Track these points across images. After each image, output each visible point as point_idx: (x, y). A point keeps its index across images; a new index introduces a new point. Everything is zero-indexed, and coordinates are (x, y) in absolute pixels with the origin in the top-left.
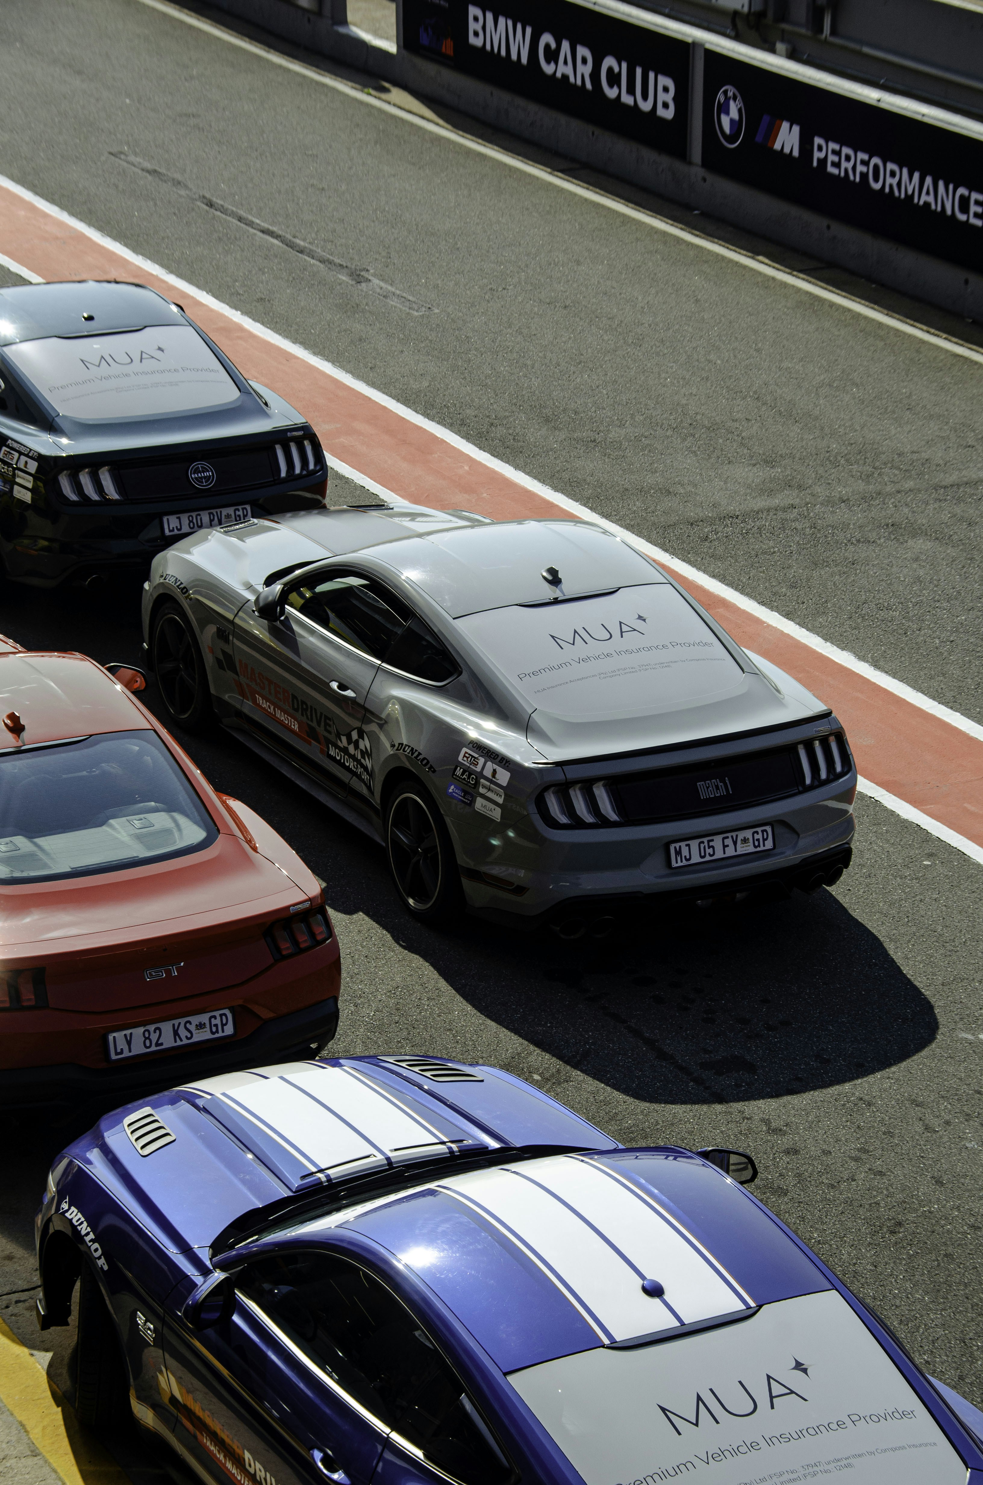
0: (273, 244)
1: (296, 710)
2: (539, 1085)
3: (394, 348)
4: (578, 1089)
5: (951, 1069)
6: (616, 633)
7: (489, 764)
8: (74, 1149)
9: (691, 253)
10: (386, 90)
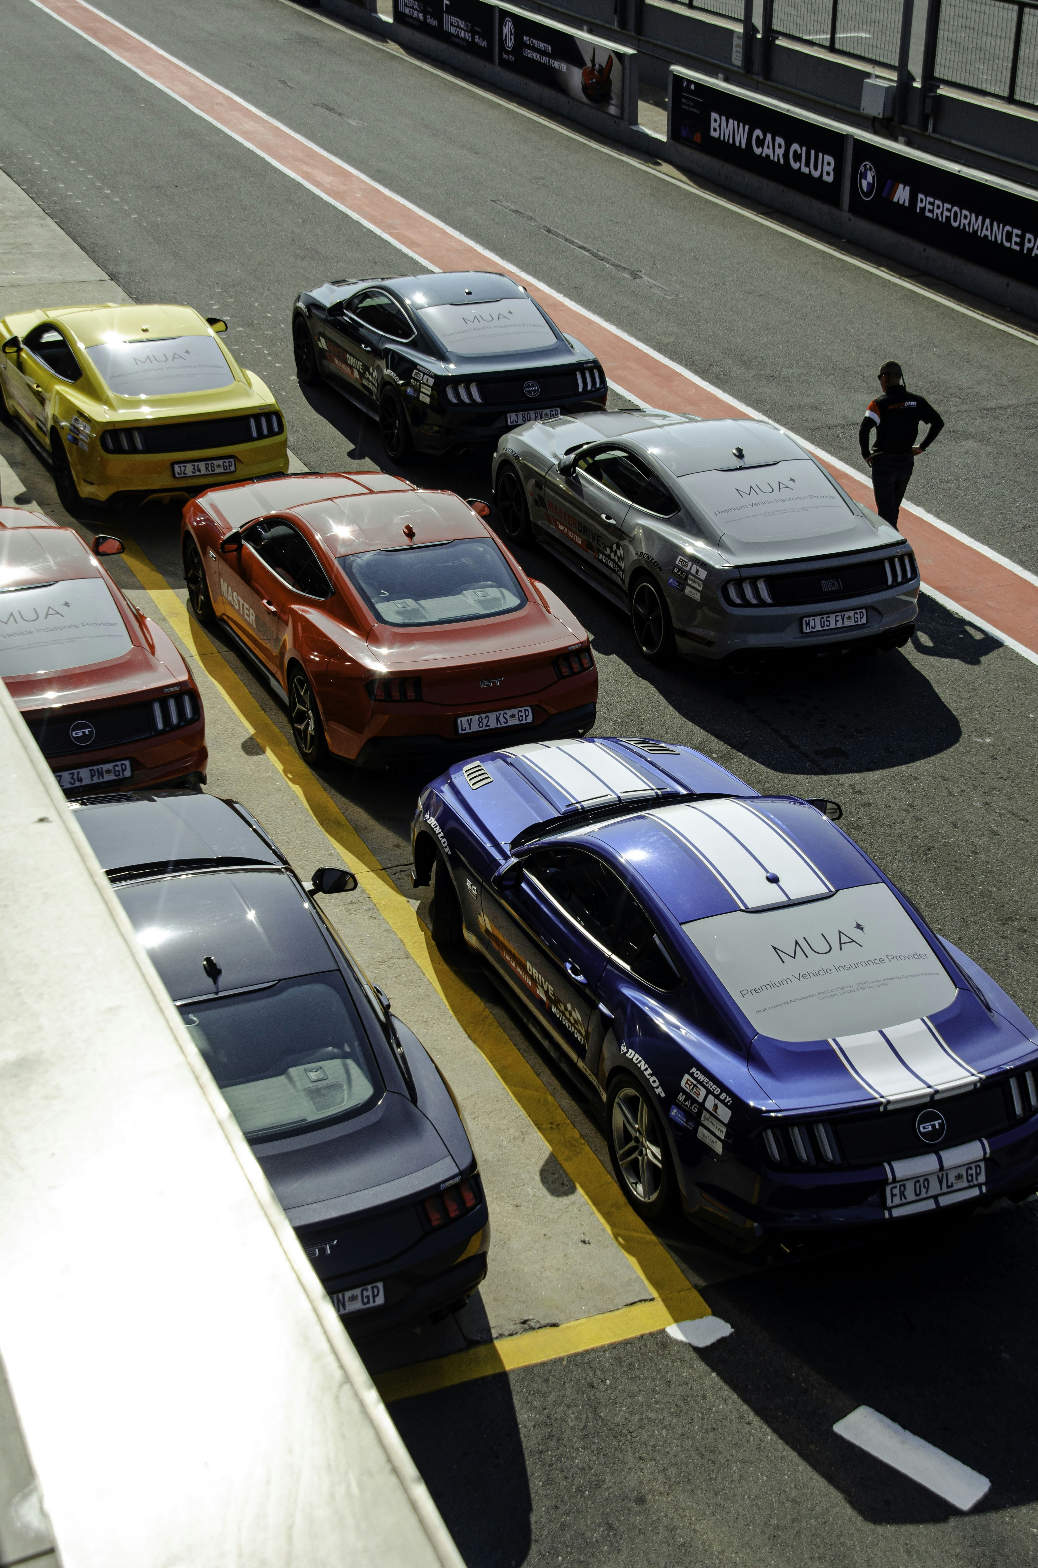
0: (585, 255)
1: (581, 531)
2: (716, 760)
3: (654, 318)
4: (740, 764)
5: (967, 759)
6: (776, 488)
7: (694, 566)
8: (435, 784)
9: (839, 264)
10: (660, 164)
